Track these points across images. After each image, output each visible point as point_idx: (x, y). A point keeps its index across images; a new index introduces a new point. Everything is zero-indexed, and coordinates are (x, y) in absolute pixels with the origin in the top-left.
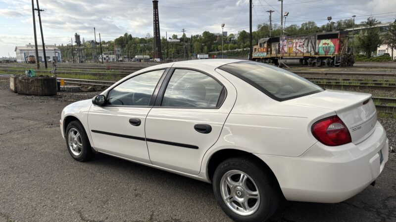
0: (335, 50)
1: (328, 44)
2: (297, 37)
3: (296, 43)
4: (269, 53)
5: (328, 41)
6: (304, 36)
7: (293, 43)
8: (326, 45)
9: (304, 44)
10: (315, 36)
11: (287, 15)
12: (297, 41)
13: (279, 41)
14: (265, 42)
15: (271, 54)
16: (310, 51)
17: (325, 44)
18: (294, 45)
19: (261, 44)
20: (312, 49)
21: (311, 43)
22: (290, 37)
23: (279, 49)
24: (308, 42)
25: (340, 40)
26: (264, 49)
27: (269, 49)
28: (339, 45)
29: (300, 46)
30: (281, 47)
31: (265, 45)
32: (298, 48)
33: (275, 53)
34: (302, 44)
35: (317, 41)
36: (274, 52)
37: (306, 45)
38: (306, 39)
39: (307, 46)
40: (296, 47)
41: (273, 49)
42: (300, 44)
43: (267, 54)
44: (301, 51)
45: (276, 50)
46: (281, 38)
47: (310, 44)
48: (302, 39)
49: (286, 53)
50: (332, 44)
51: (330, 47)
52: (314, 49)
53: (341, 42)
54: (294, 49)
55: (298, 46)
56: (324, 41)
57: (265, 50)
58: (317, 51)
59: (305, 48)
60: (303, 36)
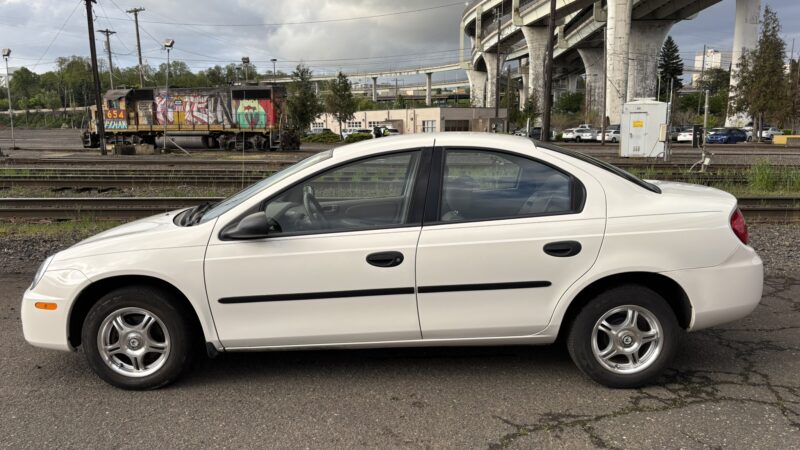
0: (268, 120)
1: (254, 109)
2: (192, 91)
3: (191, 104)
4: (133, 122)
5: (254, 103)
6: (207, 90)
7: (183, 104)
8: (251, 111)
9: (207, 107)
10: (228, 92)
11: (171, 46)
12: (192, 99)
13: (153, 99)
14: (120, 99)
15: (137, 123)
16: (220, 120)
17: (249, 108)
18: (188, 108)
19: (110, 102)
20: (225, 117)
21: (222, 104)
22: (178, 92)
23: (155, 114)
24: (216, 103)
25: (274, 101)
26: (119, 113)
27: (132, 115)
28: (275, 112)
29: (199, 110)
30: (159, 109)
31: (122, 105)
32: (195, 114)
33: (146, 122)
34: (203, 105)
35: (234, 102)
36: (143, 122)
37: (211, 107)
38: (211, 96)
39: (215, 110)
40: (192, 111)
41: (141, 114)
42: (200, 106)
43: (129, 124)
44: (202, 121)
45: (148, 117)
46: (156, 93)
47: (219, 107)
48: (203, 96)
49: (172, 123)
50: (260, 109)
51: (258, 115)
52: (227, 116)
53: (277, 106)
54: (188, 116)
55: (195, 109)
56: (245, 103)
57: (121, 115)
58: (234, 121)
59: (210, 115)
60: (204, 90)
